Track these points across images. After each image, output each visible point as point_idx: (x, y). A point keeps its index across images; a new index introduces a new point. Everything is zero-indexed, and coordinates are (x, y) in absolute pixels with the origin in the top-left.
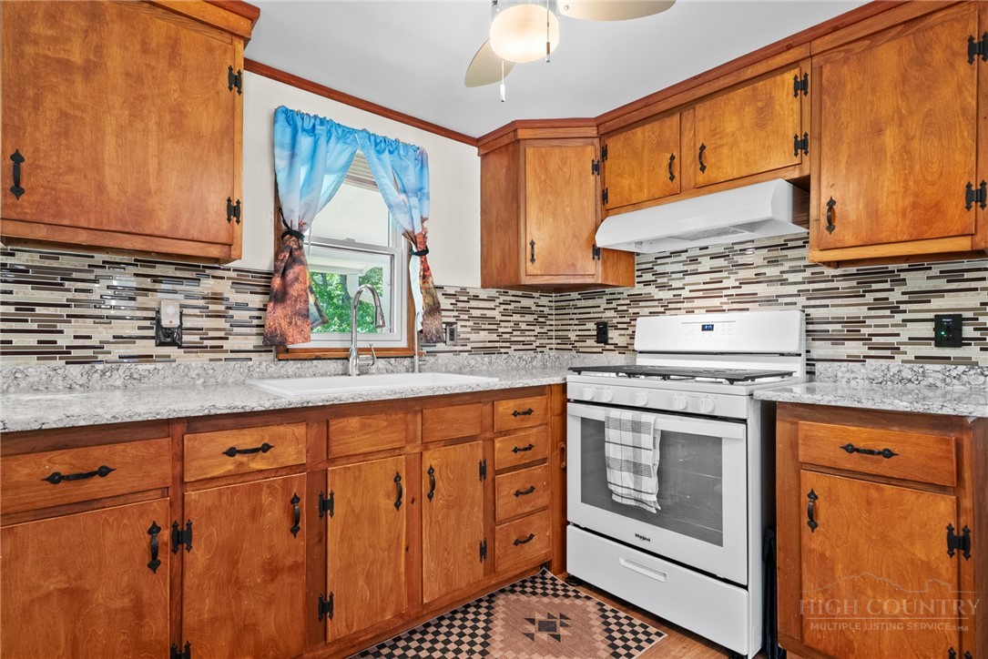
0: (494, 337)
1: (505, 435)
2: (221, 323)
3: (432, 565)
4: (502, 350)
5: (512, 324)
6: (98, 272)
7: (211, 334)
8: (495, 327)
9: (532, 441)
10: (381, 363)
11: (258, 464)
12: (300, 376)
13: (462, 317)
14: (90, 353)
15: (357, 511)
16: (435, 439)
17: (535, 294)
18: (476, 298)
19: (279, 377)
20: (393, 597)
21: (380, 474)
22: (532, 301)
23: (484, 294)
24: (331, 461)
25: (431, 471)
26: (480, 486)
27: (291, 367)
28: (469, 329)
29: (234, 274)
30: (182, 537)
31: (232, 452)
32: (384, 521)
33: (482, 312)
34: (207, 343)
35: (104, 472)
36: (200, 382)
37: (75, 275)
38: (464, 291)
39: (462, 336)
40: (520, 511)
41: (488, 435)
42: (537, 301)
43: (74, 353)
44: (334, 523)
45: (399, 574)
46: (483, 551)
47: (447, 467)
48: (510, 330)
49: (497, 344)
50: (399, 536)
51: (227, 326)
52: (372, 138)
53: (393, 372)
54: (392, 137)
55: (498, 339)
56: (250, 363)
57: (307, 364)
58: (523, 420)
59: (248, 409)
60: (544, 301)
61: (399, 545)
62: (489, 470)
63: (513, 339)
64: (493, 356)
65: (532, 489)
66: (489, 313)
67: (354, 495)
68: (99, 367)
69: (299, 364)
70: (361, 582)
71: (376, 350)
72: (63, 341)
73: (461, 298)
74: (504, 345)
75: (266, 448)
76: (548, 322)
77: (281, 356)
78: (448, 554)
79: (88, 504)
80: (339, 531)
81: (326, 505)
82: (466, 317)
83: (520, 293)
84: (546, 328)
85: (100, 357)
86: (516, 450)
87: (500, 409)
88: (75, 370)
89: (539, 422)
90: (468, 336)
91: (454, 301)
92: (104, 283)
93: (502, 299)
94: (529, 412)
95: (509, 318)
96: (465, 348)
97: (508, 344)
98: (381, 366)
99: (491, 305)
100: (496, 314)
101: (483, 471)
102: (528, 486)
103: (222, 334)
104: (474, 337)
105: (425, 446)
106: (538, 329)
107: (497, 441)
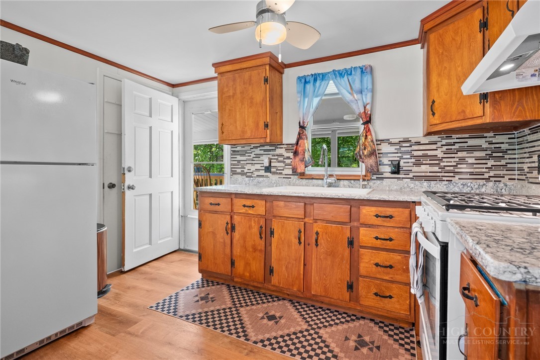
0: (436, 169)
1: (369, 227)
2: (282, 164)
3: (317, 278)
4: (444, 178)
5: (457, 160)
6: (252, 150)
7: (279, 168)
8: (437, 162)
9: (393, 236)
10: (346, 182)
11: (251, 211)
12: (308, 186)
13: (404, 157)
14: (250, 174)
15: (283, 239)
16: (320, 218)
17: (485, 135)
18: (418, 143)
19: (300, 186)
20: (297, 282)
21: (293, 228)
22: (484, 140)
23: (426, 140)
24: (275, 216)
25: (317, 233)
26: (347, 251)
27: (304, 182)
28: (412, 164)
29: (286, 146)
30: (233, 228)
31: (244, 206)
32: (293, 248)
33: (423, 152)
34: (278, 171)
35: (219, 204)
36: (275, 185)
37: (248, 152)
38: (407, 141)
39: (404, 168)
40: (378, 276)
41: (356, 224)
42: (491, 139)
43: (248, 174)
44: (274, 240)
45: (300, 274)
46: (350, 287)
47: (326, 234)
48: (454, 164)
49: (438, 174)
50: (300, 258)
51: (284, 165)
52: (337, 72)
53: (352, 187)
54: (348, 67)
55: (440, 170)
56: (290, 179)
57: (310, 181)
58: (384, 221)
59: (245, 193)
60: (499, 139)
61: (300, 261)
62: (356, 244)
63: (456, 170)
64: (432, 182)
65: (391, 267)
66: (430, 153)
67: (282, 232)
68: (251, 178)
69: (307, 181)
70: (284, 269)
71: (336, 175)
72: (246, 171)
73: (404, 145)
74: (446, 174)
75: (253, 207)
76: (506, 156)
77: (301, 177)
78: (326, 277)
79: (216, 212)
80: (276, 244)
81: (272, 233)
82: (409, 157)
83: (467, 136)
84: (503, 162)
85: (253, 176)
86: (377, 238)
87: (364, 211)
88: (247, 179)
89: (401, 226)
90: (410, 168)
91: (398, 147)
92: (253, 153)
93: (444, 142)
94: (391, 217)
95: (453, 155)
96: (408, 176)
97: (452, 174)
98: (345, 184)
99: (434, 147)
100: (439, 153)
101: (351, 243)
102: (388, 264)
103: (282, 168)
104: (415, 169)
105: (316, 221)
106: (491, 163)
107: (361, 229)
